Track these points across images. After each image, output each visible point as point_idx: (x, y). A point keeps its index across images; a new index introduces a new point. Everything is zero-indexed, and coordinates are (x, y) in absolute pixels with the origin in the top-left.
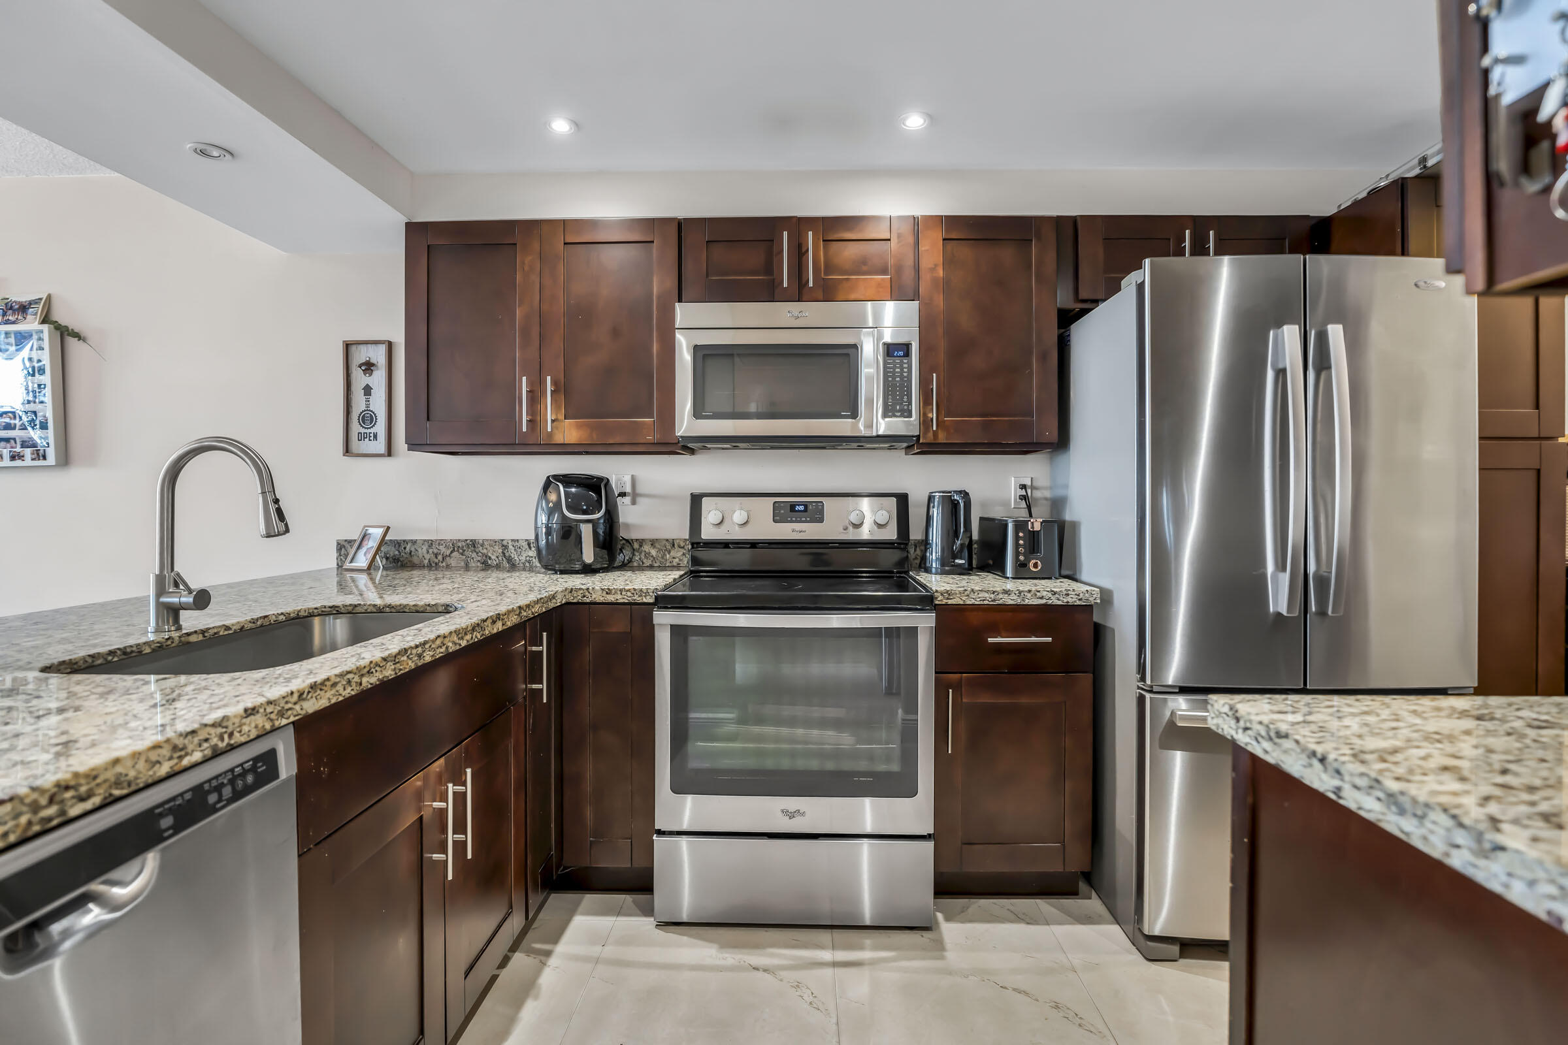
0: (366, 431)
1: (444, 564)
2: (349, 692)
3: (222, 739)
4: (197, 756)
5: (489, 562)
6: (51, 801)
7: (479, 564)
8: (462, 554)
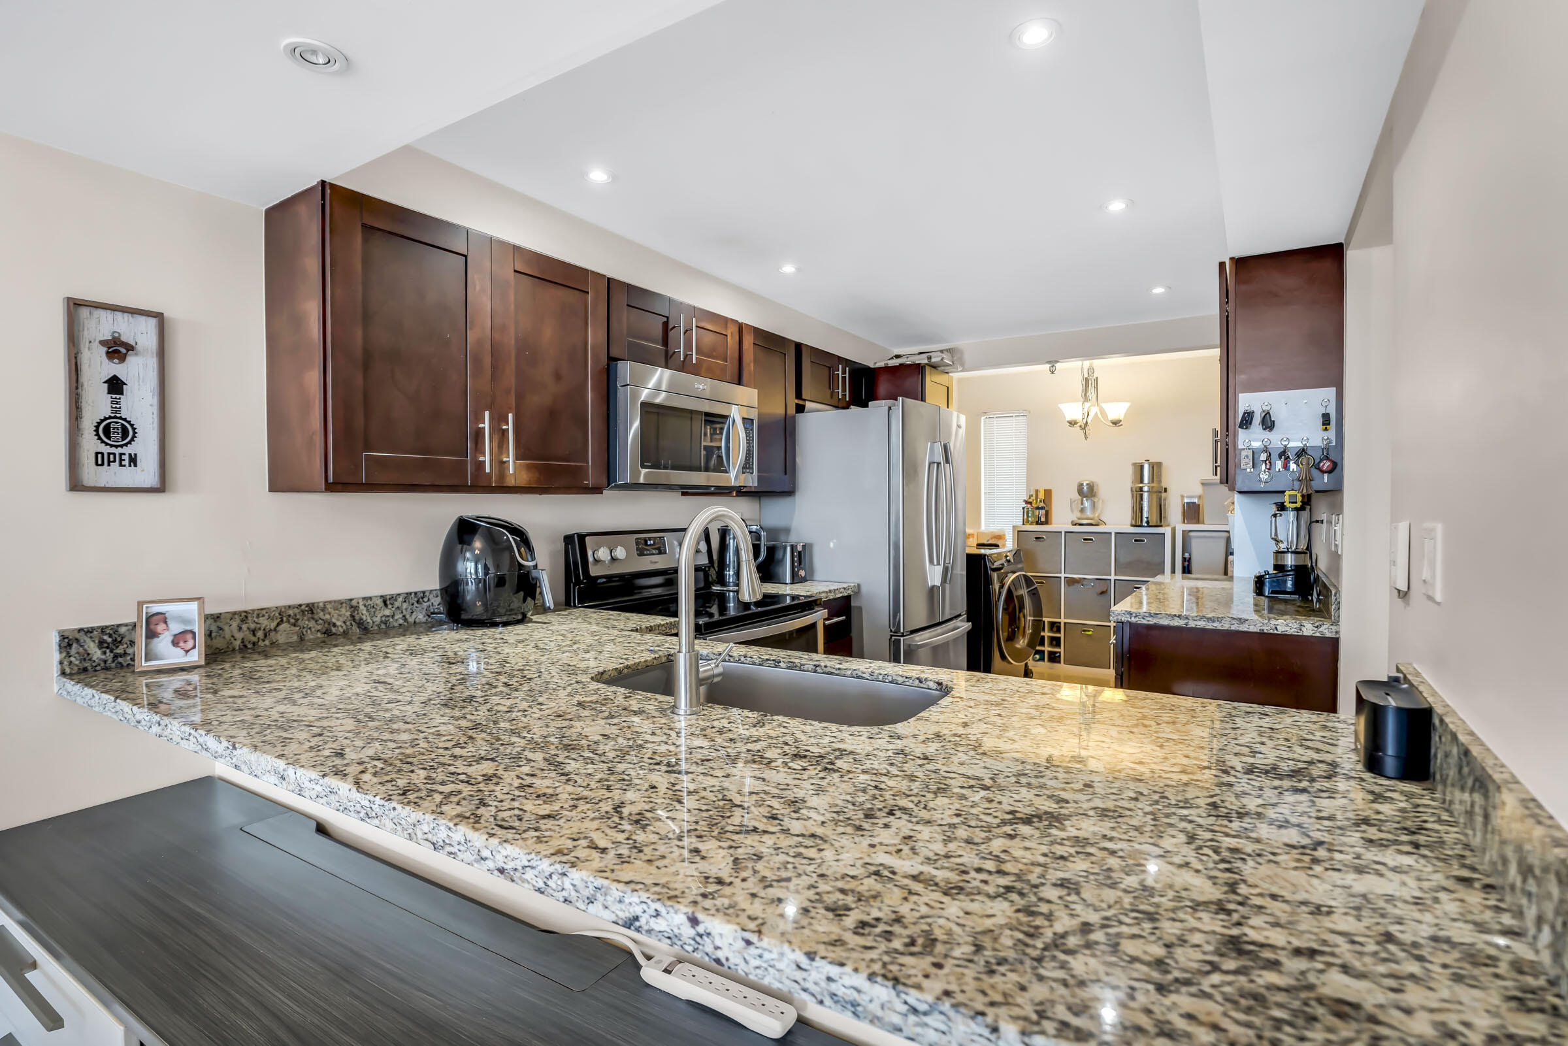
0: (113, 450)
1: (267, 642)
5: (334, 630)
7: (319, 635)
8: (295, 625)
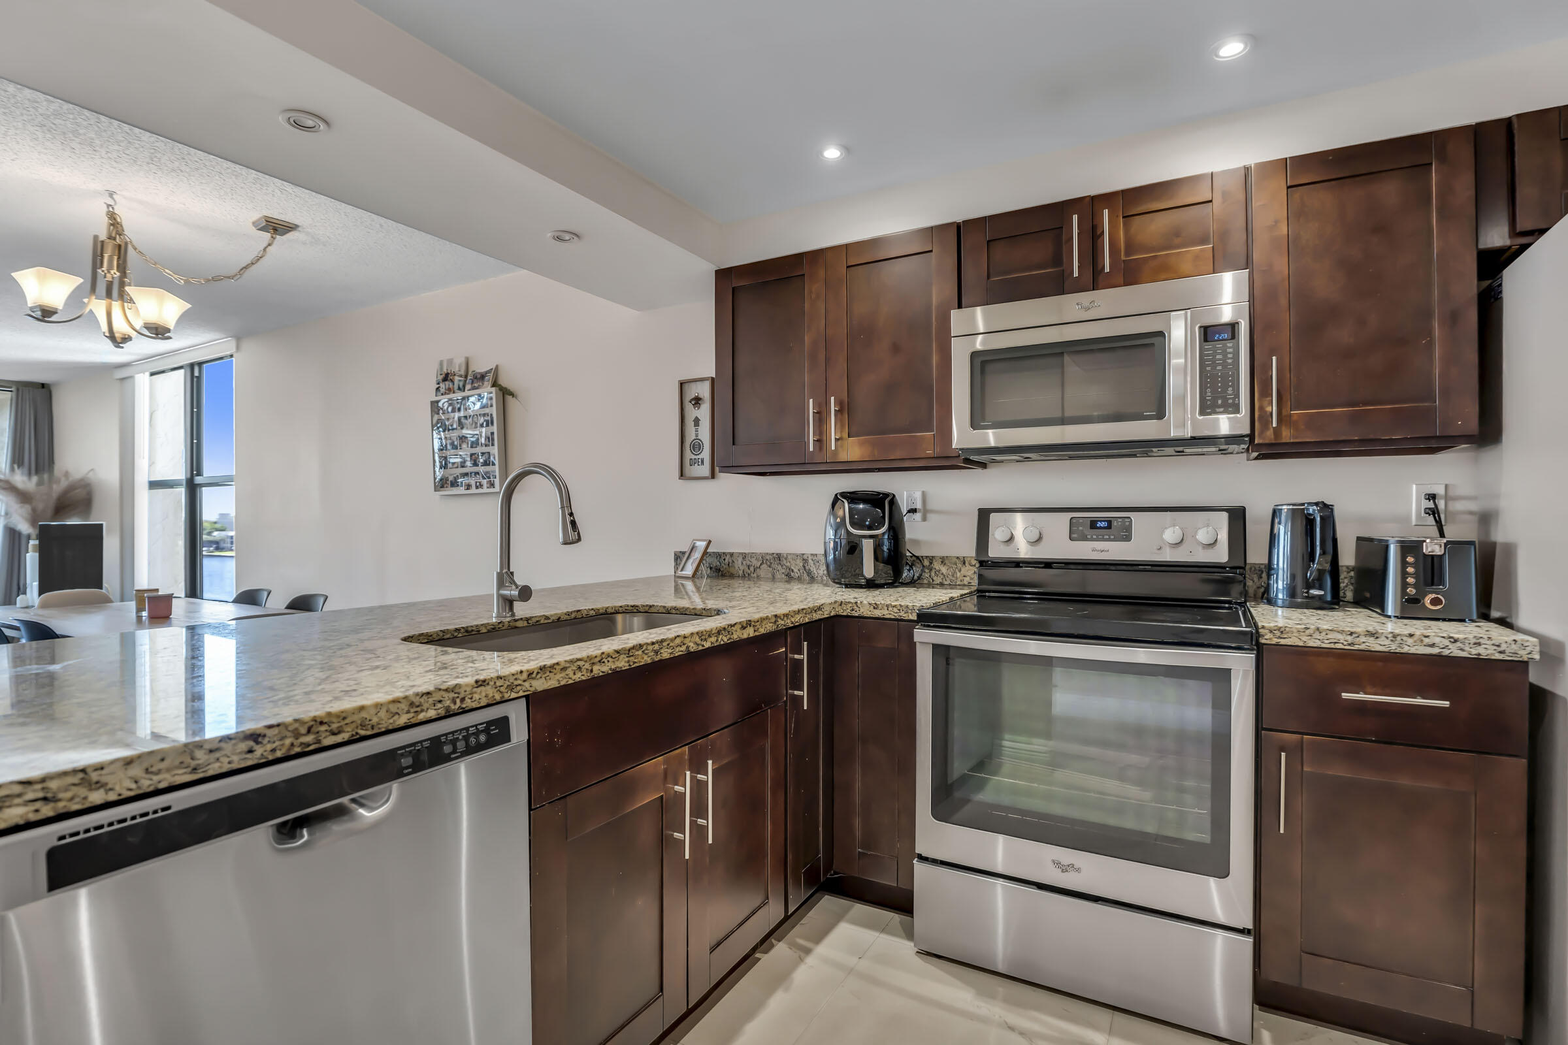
0: (696, 457)
1: (755, 575)
2: (578, 677)
3: (455, 703)
4: (432, 713)
5: (792, 574)
6: (309, 731)
7: (783, 576)
8: (770, 567)
